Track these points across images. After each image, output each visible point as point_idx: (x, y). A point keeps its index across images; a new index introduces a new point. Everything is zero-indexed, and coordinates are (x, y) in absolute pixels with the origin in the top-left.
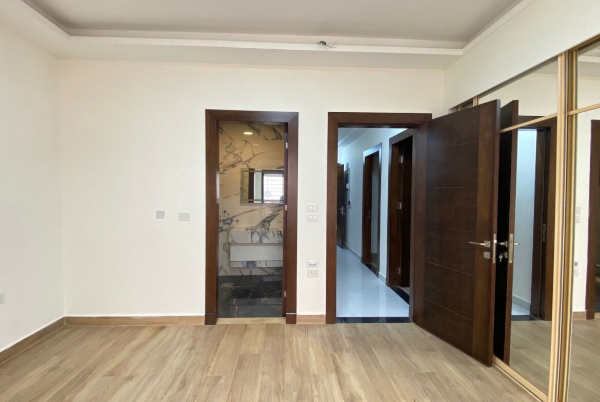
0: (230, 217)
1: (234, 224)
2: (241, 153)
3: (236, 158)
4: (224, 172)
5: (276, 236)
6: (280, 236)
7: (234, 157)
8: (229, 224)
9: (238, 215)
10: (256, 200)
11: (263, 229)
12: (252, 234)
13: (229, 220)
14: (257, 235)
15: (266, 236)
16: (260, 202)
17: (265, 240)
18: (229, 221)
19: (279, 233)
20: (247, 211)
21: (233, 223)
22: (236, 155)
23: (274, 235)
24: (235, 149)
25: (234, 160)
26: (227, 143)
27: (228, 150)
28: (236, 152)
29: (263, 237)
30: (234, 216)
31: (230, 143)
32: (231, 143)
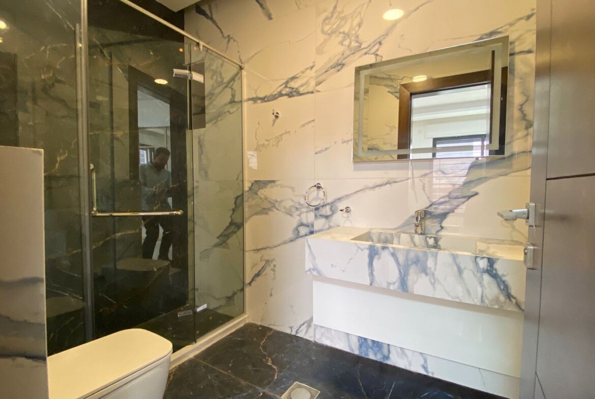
0: (329, 200)
1: (339, 217)
2: (360, 25)
3: (347, 43)
4: (318, 88)
5: (468, 275)
6: (486, 278)
7: (341, 43)
8: (327, 217)
9: (347, 196)
10: (417, 151)
11: (417, 238)
12: (373, 254)
13: (328, 208)
14: (391, 260)
15: (424, 270)
16: (430, 155)
17: (420, 284)
18: (327, 211)
19: (483, 264)
20: (371, 185)
21: (335, 216)
22: (347, 35)
23: (460, 271)
24: (344, 19)
25: (341, 49)
26: (325, 11)
27: (326, 28)
28: (346, 29)
29: (413, 270)
30: (339, 199)
31: (333, 6)
32: (335, 7)
